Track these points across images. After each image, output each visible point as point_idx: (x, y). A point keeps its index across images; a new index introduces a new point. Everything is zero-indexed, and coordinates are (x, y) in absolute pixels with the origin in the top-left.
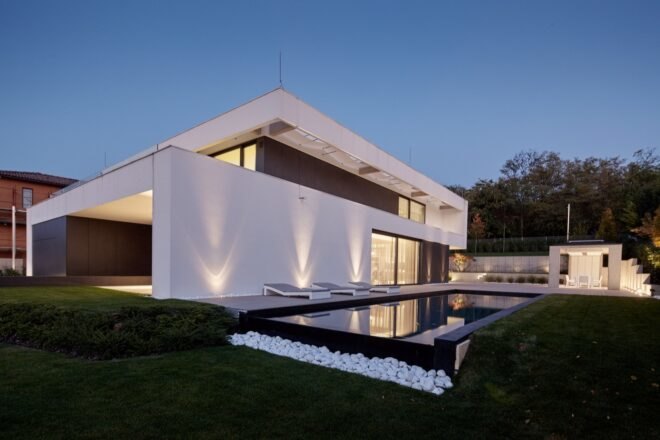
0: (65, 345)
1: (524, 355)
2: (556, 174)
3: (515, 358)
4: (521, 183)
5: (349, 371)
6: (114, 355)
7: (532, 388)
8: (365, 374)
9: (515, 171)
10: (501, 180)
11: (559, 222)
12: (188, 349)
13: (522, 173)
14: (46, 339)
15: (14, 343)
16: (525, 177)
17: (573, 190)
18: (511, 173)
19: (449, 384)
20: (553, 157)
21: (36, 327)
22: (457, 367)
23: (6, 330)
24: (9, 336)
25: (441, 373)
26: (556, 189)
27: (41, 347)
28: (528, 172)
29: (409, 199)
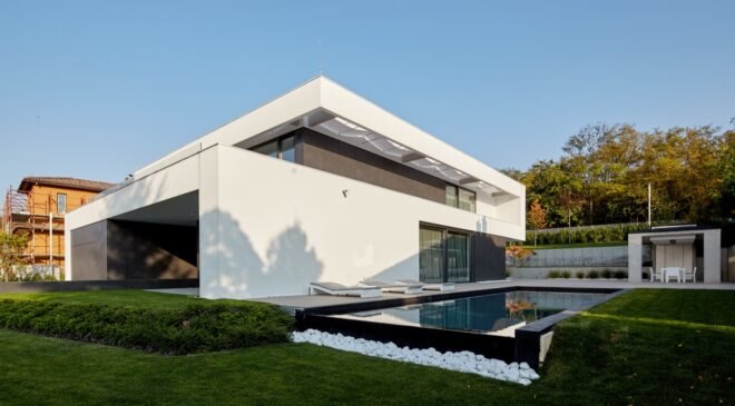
0: (140, 342)
1: (616, 346)
2: (631, 149)
3: (607, 348)
4: (588, 162)
5: (425, 364)
6: (187, 351)
7: (630, 377)
8: (443, 367)
9: (580, 148)
10: (563, 159)
11: (638, 206)
12: (255, 345)
13: (590, 149)
14: (120, 337)
15: (89, 341)
16: (592, 156)
17: (654, 168)
18: (576, 151)
19: (536, 376)
20: (627, 130)
21: (109, 325)
22: (542, 359)
23: (81, 329)
24: (84, 334)
25: (524, 365)
26: (633, 167)
27: (116, 344)
28: (596, 149)
29: (457, 187)
